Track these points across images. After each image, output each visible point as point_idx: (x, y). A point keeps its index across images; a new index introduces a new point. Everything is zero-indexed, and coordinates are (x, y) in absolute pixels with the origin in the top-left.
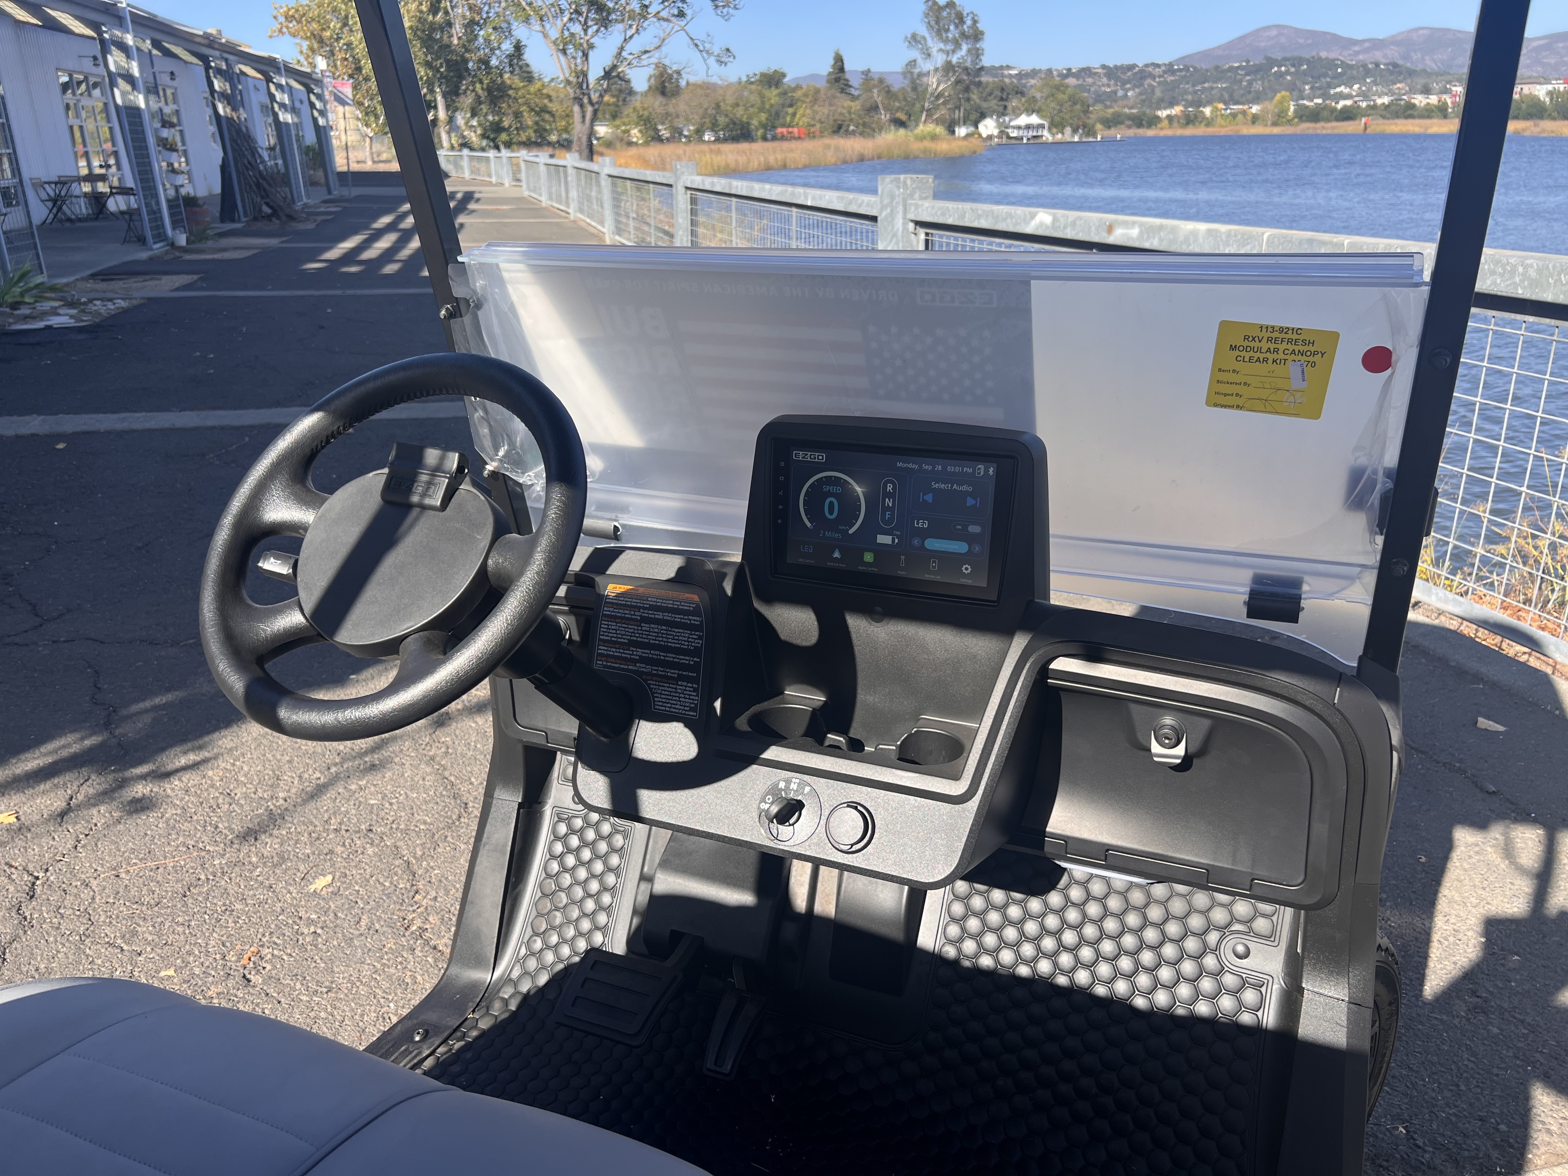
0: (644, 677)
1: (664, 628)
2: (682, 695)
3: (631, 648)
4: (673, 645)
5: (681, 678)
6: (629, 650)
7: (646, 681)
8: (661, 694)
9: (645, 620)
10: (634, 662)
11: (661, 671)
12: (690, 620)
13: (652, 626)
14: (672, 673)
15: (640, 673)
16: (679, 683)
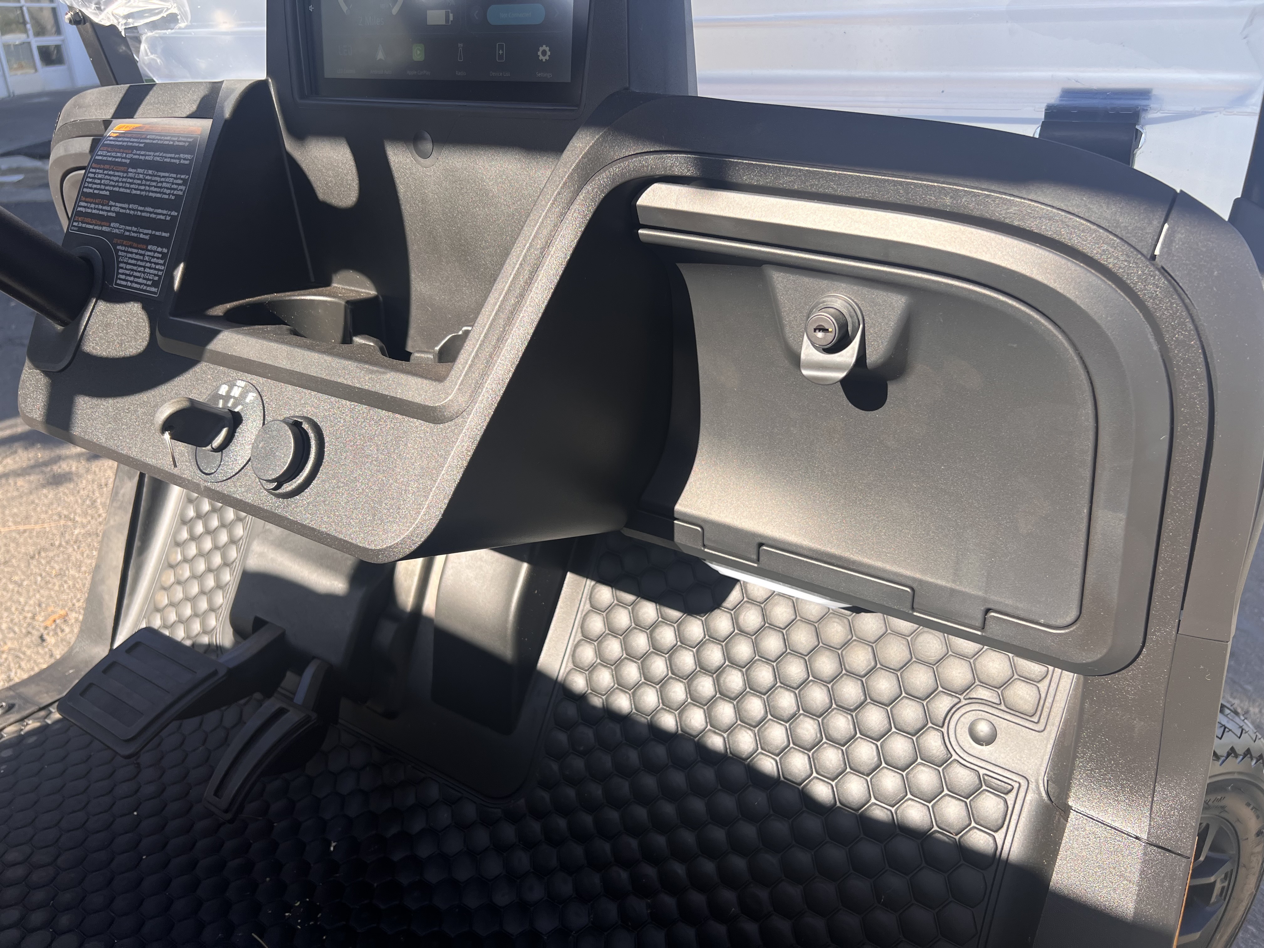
0: (115, 241)
1: (150, 172)
2: (148, 265)
3: (111, 203)
4: (153, 195)
5: (155, 240)
6: (108, 205)
7: (115, 245)
8: (127, 263)
9: (135, 164)
10: (109, 220)
11: (132, 231)
12: (180, 159)
13: (139, 170)
14: (145, 234)
15: (110, 235)
16: (149, 247)
